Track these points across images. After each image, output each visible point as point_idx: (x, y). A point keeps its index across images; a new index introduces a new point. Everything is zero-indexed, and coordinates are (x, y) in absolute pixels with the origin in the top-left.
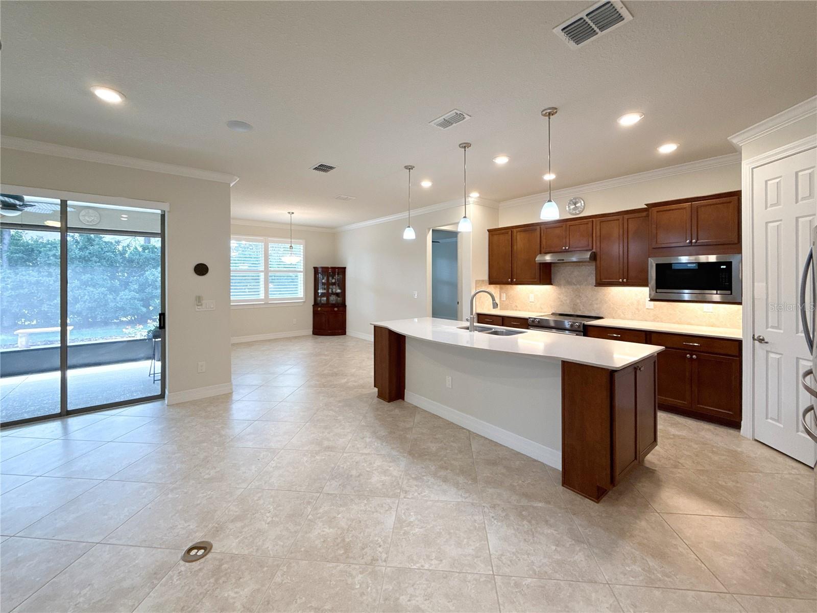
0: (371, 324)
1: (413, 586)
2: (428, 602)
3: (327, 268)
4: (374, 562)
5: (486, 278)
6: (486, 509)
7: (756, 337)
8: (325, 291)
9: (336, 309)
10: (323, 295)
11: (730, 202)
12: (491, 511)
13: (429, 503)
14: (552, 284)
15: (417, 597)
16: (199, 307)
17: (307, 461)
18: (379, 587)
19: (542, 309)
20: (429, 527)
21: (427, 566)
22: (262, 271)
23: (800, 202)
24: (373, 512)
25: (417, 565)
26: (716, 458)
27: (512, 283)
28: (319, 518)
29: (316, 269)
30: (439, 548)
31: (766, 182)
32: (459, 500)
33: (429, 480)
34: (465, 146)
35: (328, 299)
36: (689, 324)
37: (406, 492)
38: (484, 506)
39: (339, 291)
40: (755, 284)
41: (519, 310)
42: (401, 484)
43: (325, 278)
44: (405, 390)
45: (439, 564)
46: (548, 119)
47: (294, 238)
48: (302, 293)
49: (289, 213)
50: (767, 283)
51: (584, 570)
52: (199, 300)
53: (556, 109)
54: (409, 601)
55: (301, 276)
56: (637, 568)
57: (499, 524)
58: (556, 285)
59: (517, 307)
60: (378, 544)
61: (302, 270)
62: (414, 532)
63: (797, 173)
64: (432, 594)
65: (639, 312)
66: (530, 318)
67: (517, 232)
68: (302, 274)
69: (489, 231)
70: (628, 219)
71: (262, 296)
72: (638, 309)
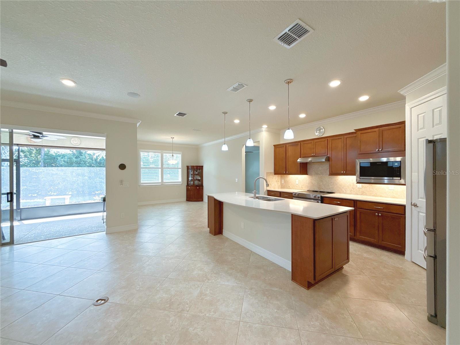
0: (206, 195)
1: (198, 323)
2: (202, 331)
3: (194, 166)
4: (182, 311)
5: (273, 171)
6: (247, 289)
7: (413, 204)
8: (192, 178)
9: (198, 188)
10: (192, 180)
11: (401, 127)
12: (249, 291)
13: (219, 285)
14: (307, 174)
15: (198, 329)
16: (122, 186)
17: (164, 263)
18: (181, 323)
19: (302, 188)
20: (215, 297)
21: (207, 315)
22: (160, 168)
23: (435, 127)
24: (189, 288)
25: (203, 314)
26: (385, 270)
27: (286, 174)
28: (162, 290)
29: (188, 167)
30: (217, 307)
31: (418, 115)
32: (235, 285)
33: (222, 274)
34: (250, 101)
35: (194, 183)
36: (381, 196)
37: (209, 280)
38: (246, 289)
39: (199, 178)
40: (413, 174)
41: (291, 189)
42: (207, 275)
43: (192, 172)
44: (223, 230)
45: (214, 314)
46: (288, 85)
47: (174, 151)
48: (181, 180)
49: (172, 138)
50: (418, 173)
51: (288, 322)
52: (121, 182)
53: (292, 80)
54: (193, 330)
55: (180, 170)
56: (317, 323)
57: (251, 297)
58: (309, 175)
59: (289, 187)
60: (187, 303)
61: (181, 167)
62: (206, 298)
63: (433, 110)
64: (206, 328)
65: (354, 189)
66: (293, 193)
67: (288, 146)
68: (181, 169)
69: (274, 146)
70: (346, 138)
71: (160, 181)
72: (353, 188)
